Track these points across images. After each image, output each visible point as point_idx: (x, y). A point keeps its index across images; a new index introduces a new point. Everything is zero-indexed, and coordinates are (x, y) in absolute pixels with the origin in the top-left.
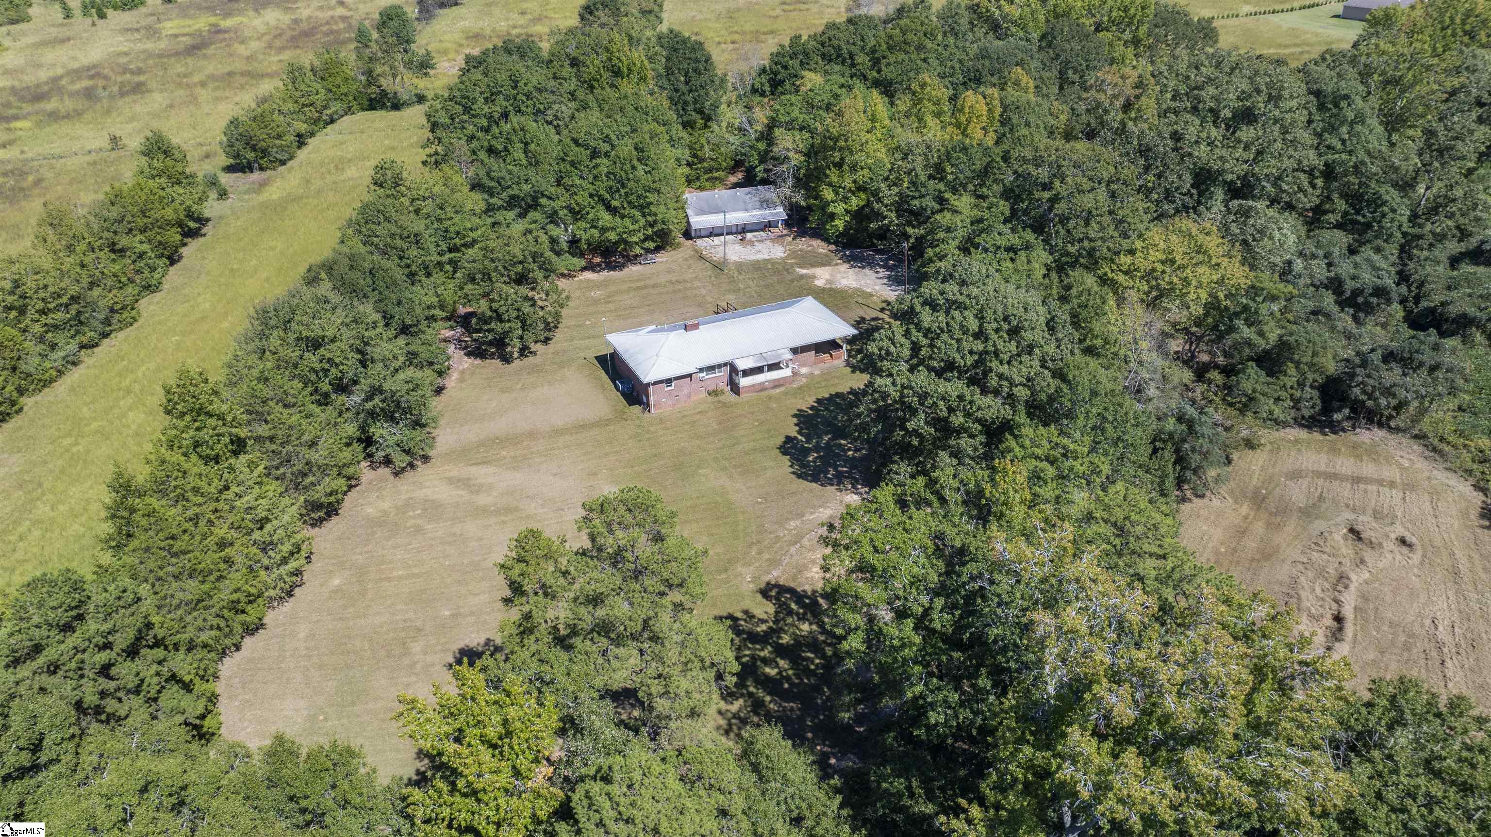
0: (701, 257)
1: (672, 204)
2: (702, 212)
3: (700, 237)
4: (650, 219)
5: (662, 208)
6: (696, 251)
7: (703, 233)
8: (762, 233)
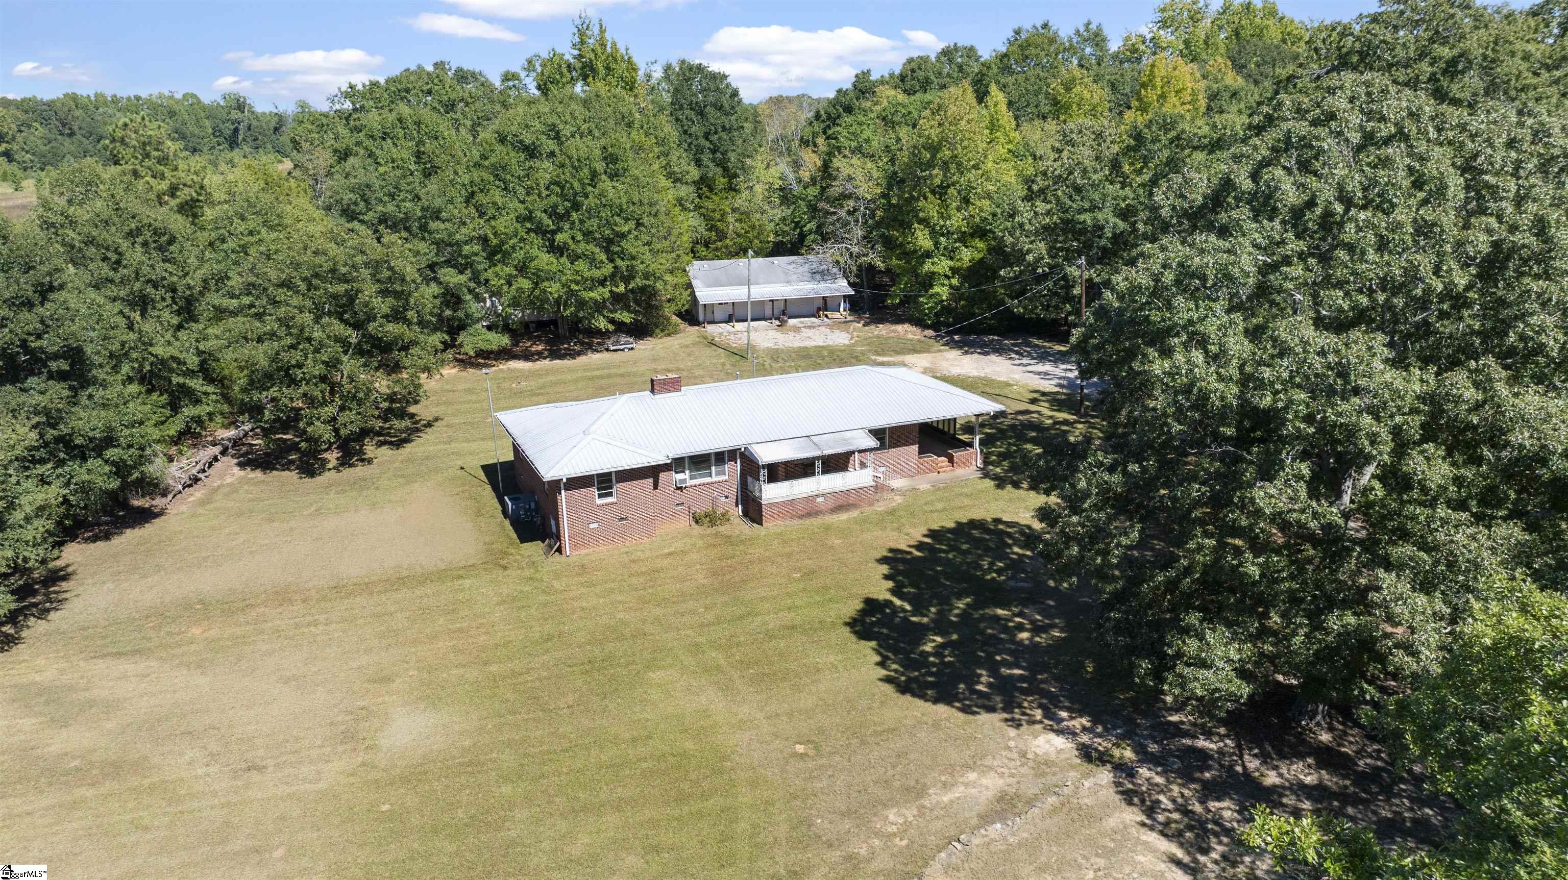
0: (712, 343)
2: (716, 284)
3: (712, 320)
6: (705, 340)
7: (718, 315)
8: (813, 319)
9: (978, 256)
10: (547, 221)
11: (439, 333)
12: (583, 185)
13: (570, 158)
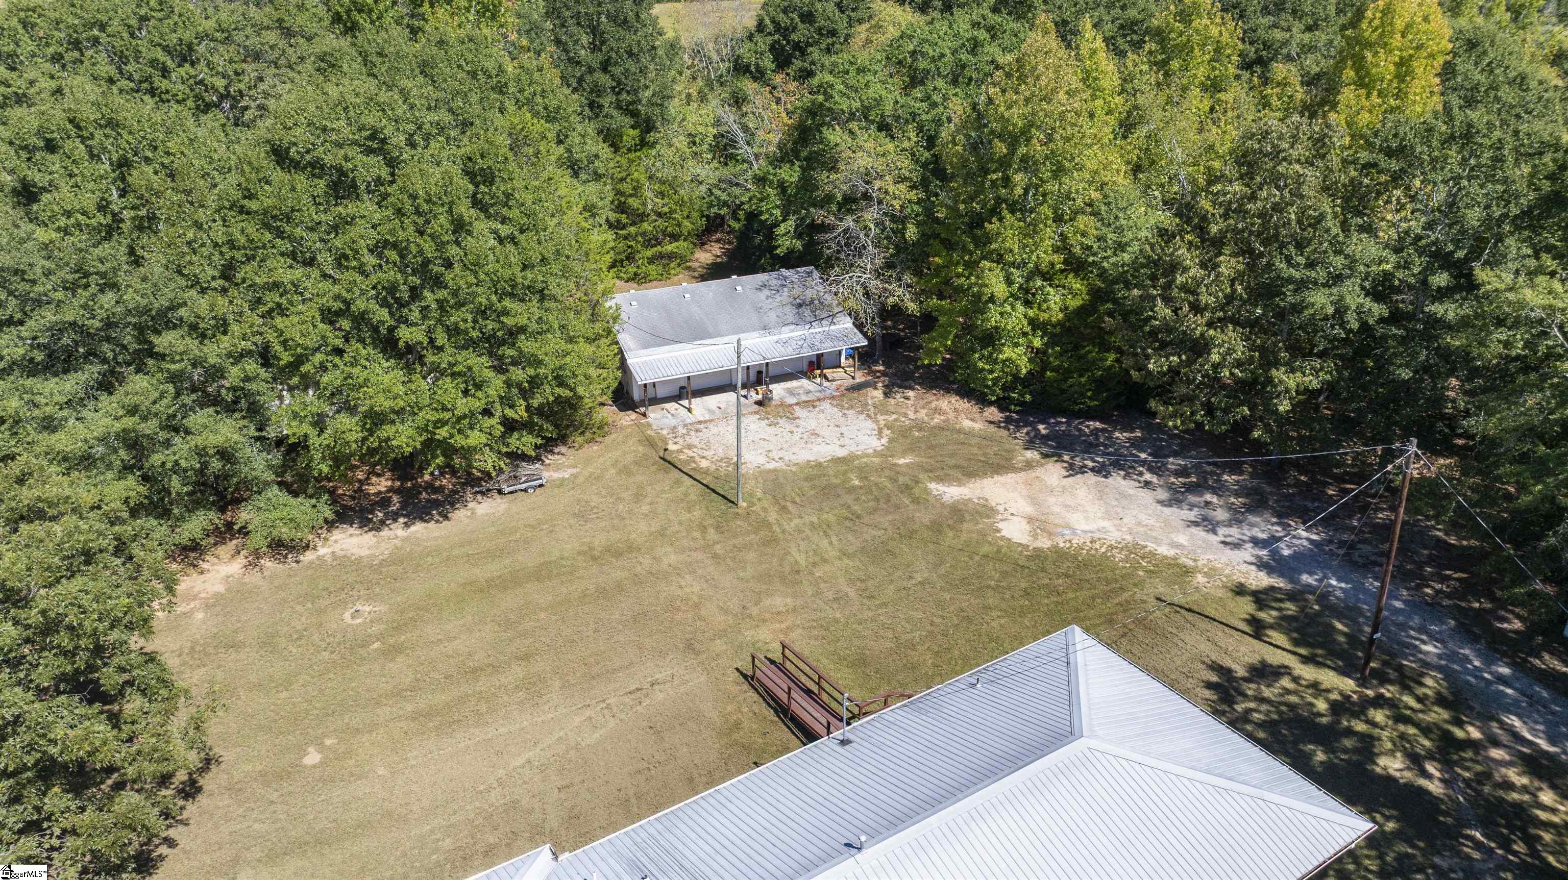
0: (668, 462)
1: (579, 325)
2: (657, 339)
3: (655, 401)
4: (519, 374)
5: (555, 342)
6: (651, 443)
7: (661, 392)
8: (804, 382)
9: (1074, 303)
10: (382, 315)
11: (201, 513)
12: (441, 246)
13: (414, 197)
